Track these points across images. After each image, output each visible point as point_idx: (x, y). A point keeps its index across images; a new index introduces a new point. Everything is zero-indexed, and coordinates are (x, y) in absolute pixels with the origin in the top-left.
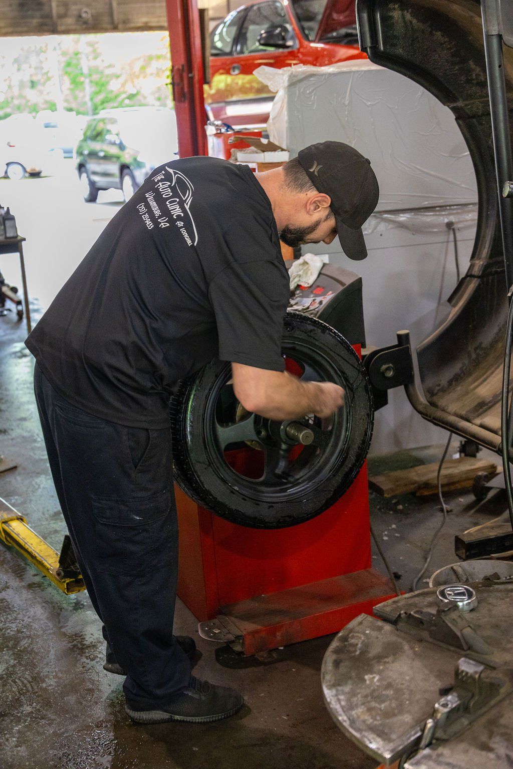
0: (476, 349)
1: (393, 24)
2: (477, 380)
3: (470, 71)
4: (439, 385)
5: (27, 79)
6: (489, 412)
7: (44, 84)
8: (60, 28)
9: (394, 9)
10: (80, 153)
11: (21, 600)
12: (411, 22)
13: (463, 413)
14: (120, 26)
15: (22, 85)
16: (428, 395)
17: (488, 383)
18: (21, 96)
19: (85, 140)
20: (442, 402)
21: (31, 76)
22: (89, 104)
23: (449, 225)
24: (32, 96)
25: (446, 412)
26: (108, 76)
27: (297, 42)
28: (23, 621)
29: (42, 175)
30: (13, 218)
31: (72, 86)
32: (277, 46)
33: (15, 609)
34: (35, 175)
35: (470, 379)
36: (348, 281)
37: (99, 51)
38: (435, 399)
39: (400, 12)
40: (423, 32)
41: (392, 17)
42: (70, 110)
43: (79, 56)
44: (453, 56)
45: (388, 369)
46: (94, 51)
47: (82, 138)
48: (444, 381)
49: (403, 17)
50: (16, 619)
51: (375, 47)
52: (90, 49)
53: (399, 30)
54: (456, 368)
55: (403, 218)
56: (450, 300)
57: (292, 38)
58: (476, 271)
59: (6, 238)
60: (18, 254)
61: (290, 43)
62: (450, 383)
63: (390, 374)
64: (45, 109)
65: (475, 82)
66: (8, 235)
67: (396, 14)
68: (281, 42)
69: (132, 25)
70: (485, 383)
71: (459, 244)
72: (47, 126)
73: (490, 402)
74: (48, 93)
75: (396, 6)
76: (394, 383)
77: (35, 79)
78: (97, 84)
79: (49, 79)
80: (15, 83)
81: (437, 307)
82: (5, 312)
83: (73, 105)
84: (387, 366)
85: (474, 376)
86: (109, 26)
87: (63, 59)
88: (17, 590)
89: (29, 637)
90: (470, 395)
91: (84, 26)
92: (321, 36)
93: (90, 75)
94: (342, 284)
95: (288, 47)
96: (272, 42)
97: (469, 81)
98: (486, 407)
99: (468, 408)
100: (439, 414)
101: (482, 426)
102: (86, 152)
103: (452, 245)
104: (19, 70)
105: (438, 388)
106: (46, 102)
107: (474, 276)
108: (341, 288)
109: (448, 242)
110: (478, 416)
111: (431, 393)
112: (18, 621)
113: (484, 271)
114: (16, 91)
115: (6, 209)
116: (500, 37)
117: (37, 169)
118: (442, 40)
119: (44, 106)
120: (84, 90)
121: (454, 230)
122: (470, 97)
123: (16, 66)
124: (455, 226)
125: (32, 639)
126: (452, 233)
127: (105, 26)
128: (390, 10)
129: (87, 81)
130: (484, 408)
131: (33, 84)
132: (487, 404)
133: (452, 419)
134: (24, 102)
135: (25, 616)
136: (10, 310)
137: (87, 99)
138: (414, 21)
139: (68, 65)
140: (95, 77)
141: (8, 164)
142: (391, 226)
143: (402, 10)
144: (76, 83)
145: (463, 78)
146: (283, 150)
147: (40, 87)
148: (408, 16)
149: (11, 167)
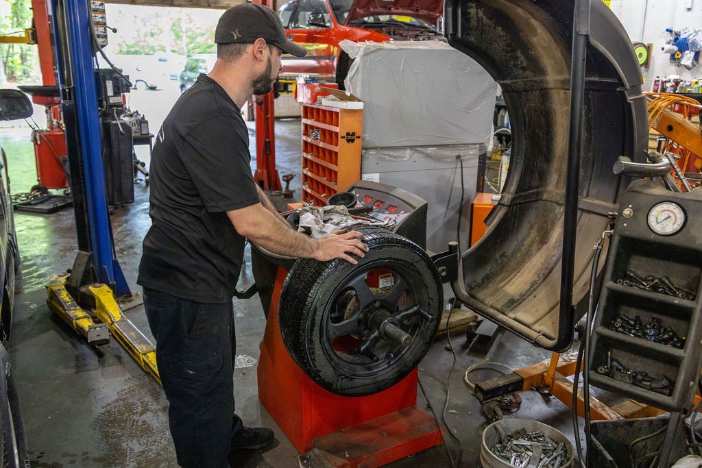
0: (501, 256)
1: (469, 18)
2: (504, 280)
3: (517, 58)
4: (475, 282)
5: (149, 31)
6: (518, 308)
7: (159, 35)
8: (175, 3)
9: (472, 7)
10: (182, 78)
11: (159, 423)
12: (482, 19)
13: (499, 307)
14: (212, 5)
15: (146, 35)
16: (468, 289)
17: (513, 283)
18: (145, 41)
19: (185, 71)
20: (480, 295)
21: (151, 30)
22: (185, 49)
23: (458, 157)
24: (152, 41)
25: (484, 304)
26: (196, 34)
27: (333, 24)
28: (161, 443)
29: (157, 89)
30: (147, 122)
31: (175, 38)
32: (318, 25)
33: (154, 431)
34: (153, 88)
35: (498, 279)
36: (418, 206)
37: (192, 19)
38: (473, 292)
39: (475, 10)
40: (489, 26)
41: (470, 13)
42: (173, 51)
43: (181, 21)
44: (507, 46)
45: (443, 270)
46: (190, 18)
47: (184, 69)
48: (479, 280)
49: (477, 14)
50: (155, 441)
51: (454, 35)
52: (187, 17)
53: (474, 23)
54: (487, 269)
55: (430, 150)
56: (485, 221)
57: (329, 21)
58: (506, 201)
59: (142, 134)
60: (149, 145)
61: (328, 24)
62: (483, 280)
63: (444, 274)
64: (159, 50)
65: (520, 66)
66: (143, 133)
67: (473, 11)
68: (322, 23)
69: (220, 5)
70: (510, 283)
71: (464, 169)
72: (160, 60)
73: (518, 300)
74: (161, 41)
75: (474, 5)
76: (445, 280)
77: (153, 32)
78: (190, 38)
79: (161, 32)
80: (142, 33)
81: (446, 211)
82: (138, 181)
83: (176, 49)
84: (442, 268)
85: (501, 276)
86: (206, 5)
87: (171, 22)
88: (155, 412)
89: (166, 460)
90: (500, 291)
91: (190, 3)
92: (349, 22)
93: (187, 32)
94: (414, 208)
95: (326, 27)
96: (316, 23)
97: (516, 66)
98: (516, 304)
99: (502, 304)
100: (480, 305)
101: (515, 319)
102: (186, 78)
103: (459, 170)
104: (144, 25)
105: (474, 284)
106: (159, 46)
107: (503, 205)
108: (413, 211)
109: (456, 168)
110: (511, 311)
111: (470, 288)
112: (157, 443)
113: (511, 202)
114: (142, 38)
115: (142, 116)
116: (587, 36)
117: (154, 86)
118: (502, 33)
119: (159, 48)
120: (182, 40)
121: (461, 160)
122: (516, 77)
123: (143, 23)
124: (462, 158)
125: (169, 462)
126: (459, 161)
127: (203, 4)
128: (469, 7)
129: (185, 35)
130: (515, 305)
131: (152, 35)
132: (516, 302)
133: (491, 311)
134: (146, 44)
135: (162, 438)
136: (141, 180)
137: (184, 46)
138: (484, 18)
139: (174, 25)
140: (189, 34)
141: (136, 81)
142: (421, 156)
143: (477, 8)
144: (178, 36)
145: (512, 63)
146: (359, 101)
147: (156, 37)
148: (481, 14)
149: (139, 83)
